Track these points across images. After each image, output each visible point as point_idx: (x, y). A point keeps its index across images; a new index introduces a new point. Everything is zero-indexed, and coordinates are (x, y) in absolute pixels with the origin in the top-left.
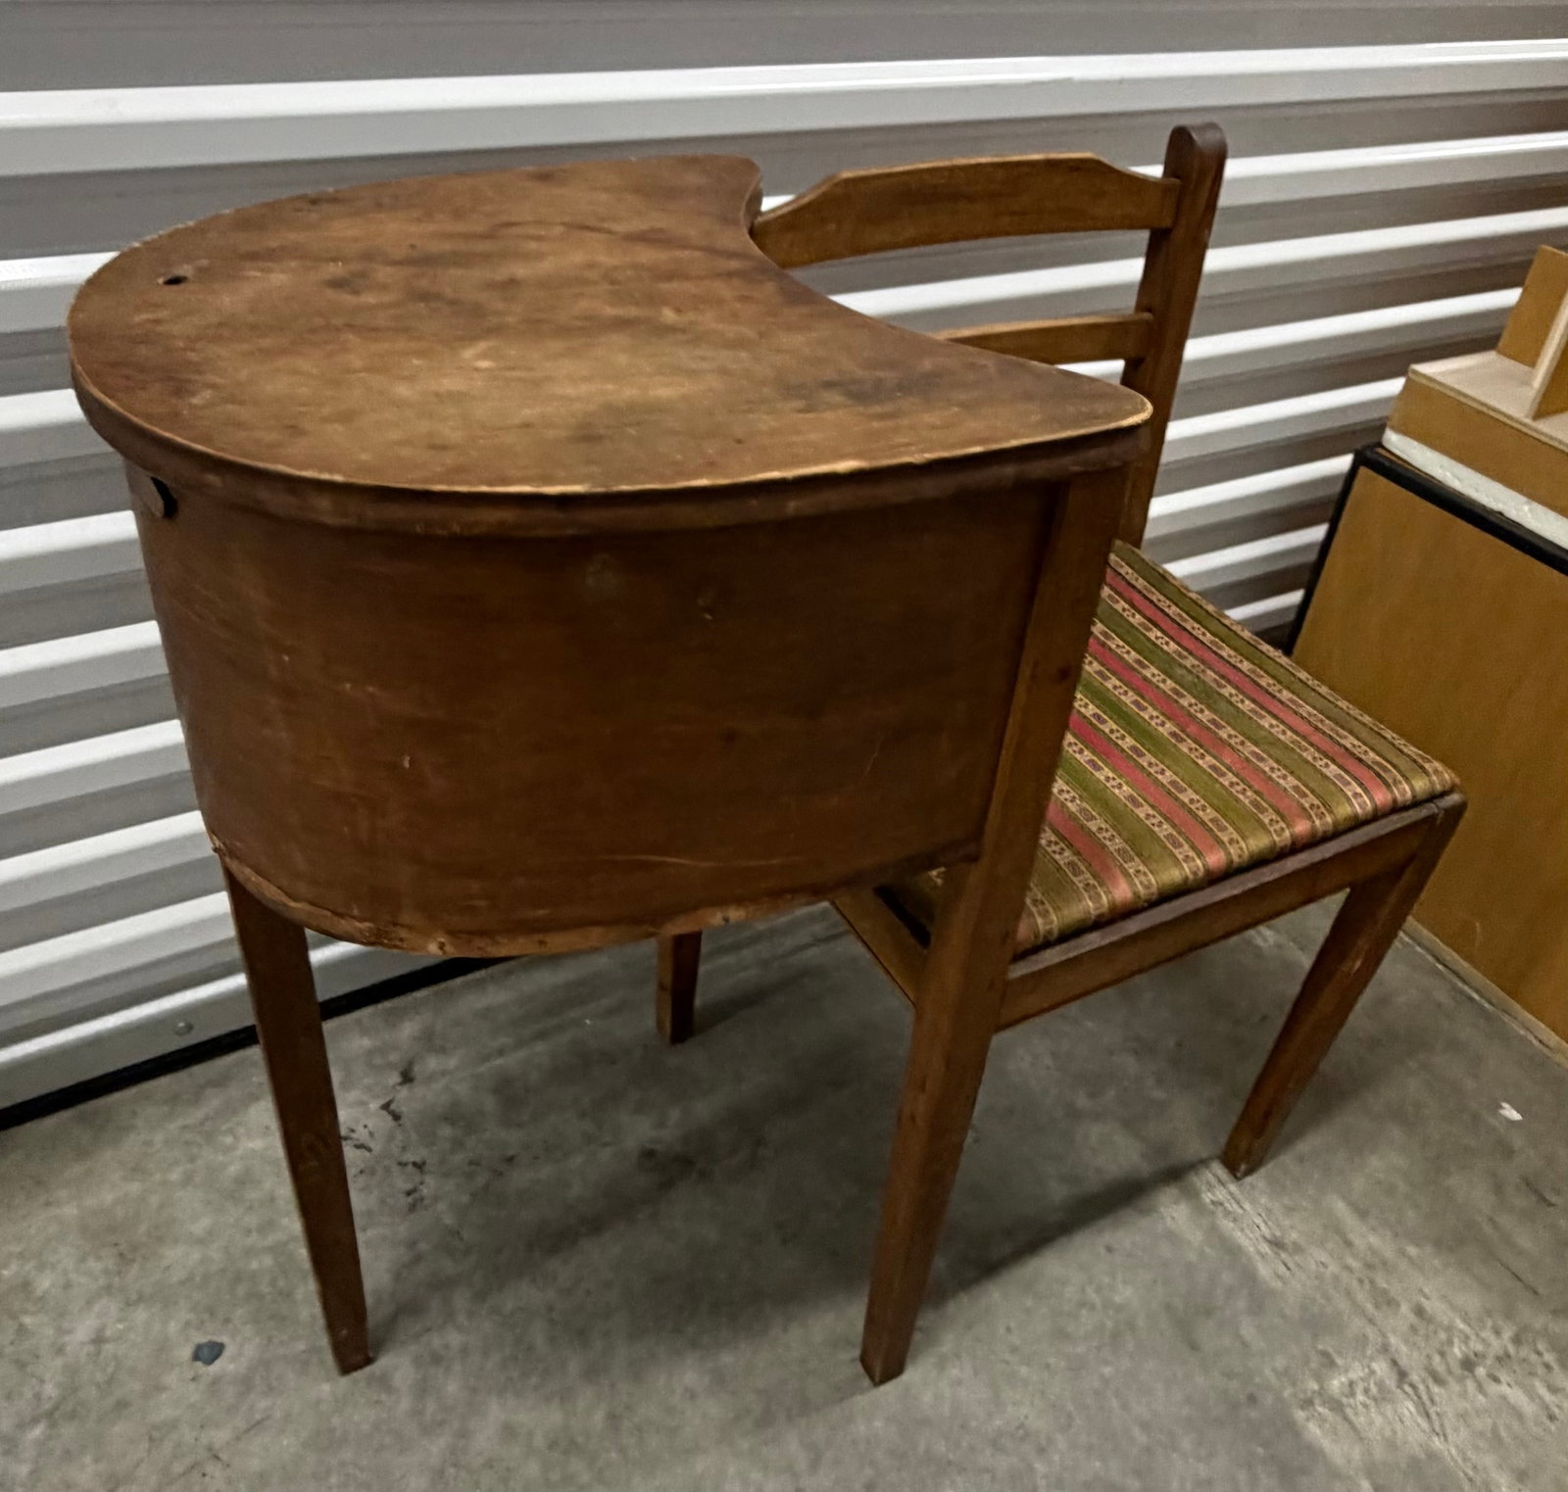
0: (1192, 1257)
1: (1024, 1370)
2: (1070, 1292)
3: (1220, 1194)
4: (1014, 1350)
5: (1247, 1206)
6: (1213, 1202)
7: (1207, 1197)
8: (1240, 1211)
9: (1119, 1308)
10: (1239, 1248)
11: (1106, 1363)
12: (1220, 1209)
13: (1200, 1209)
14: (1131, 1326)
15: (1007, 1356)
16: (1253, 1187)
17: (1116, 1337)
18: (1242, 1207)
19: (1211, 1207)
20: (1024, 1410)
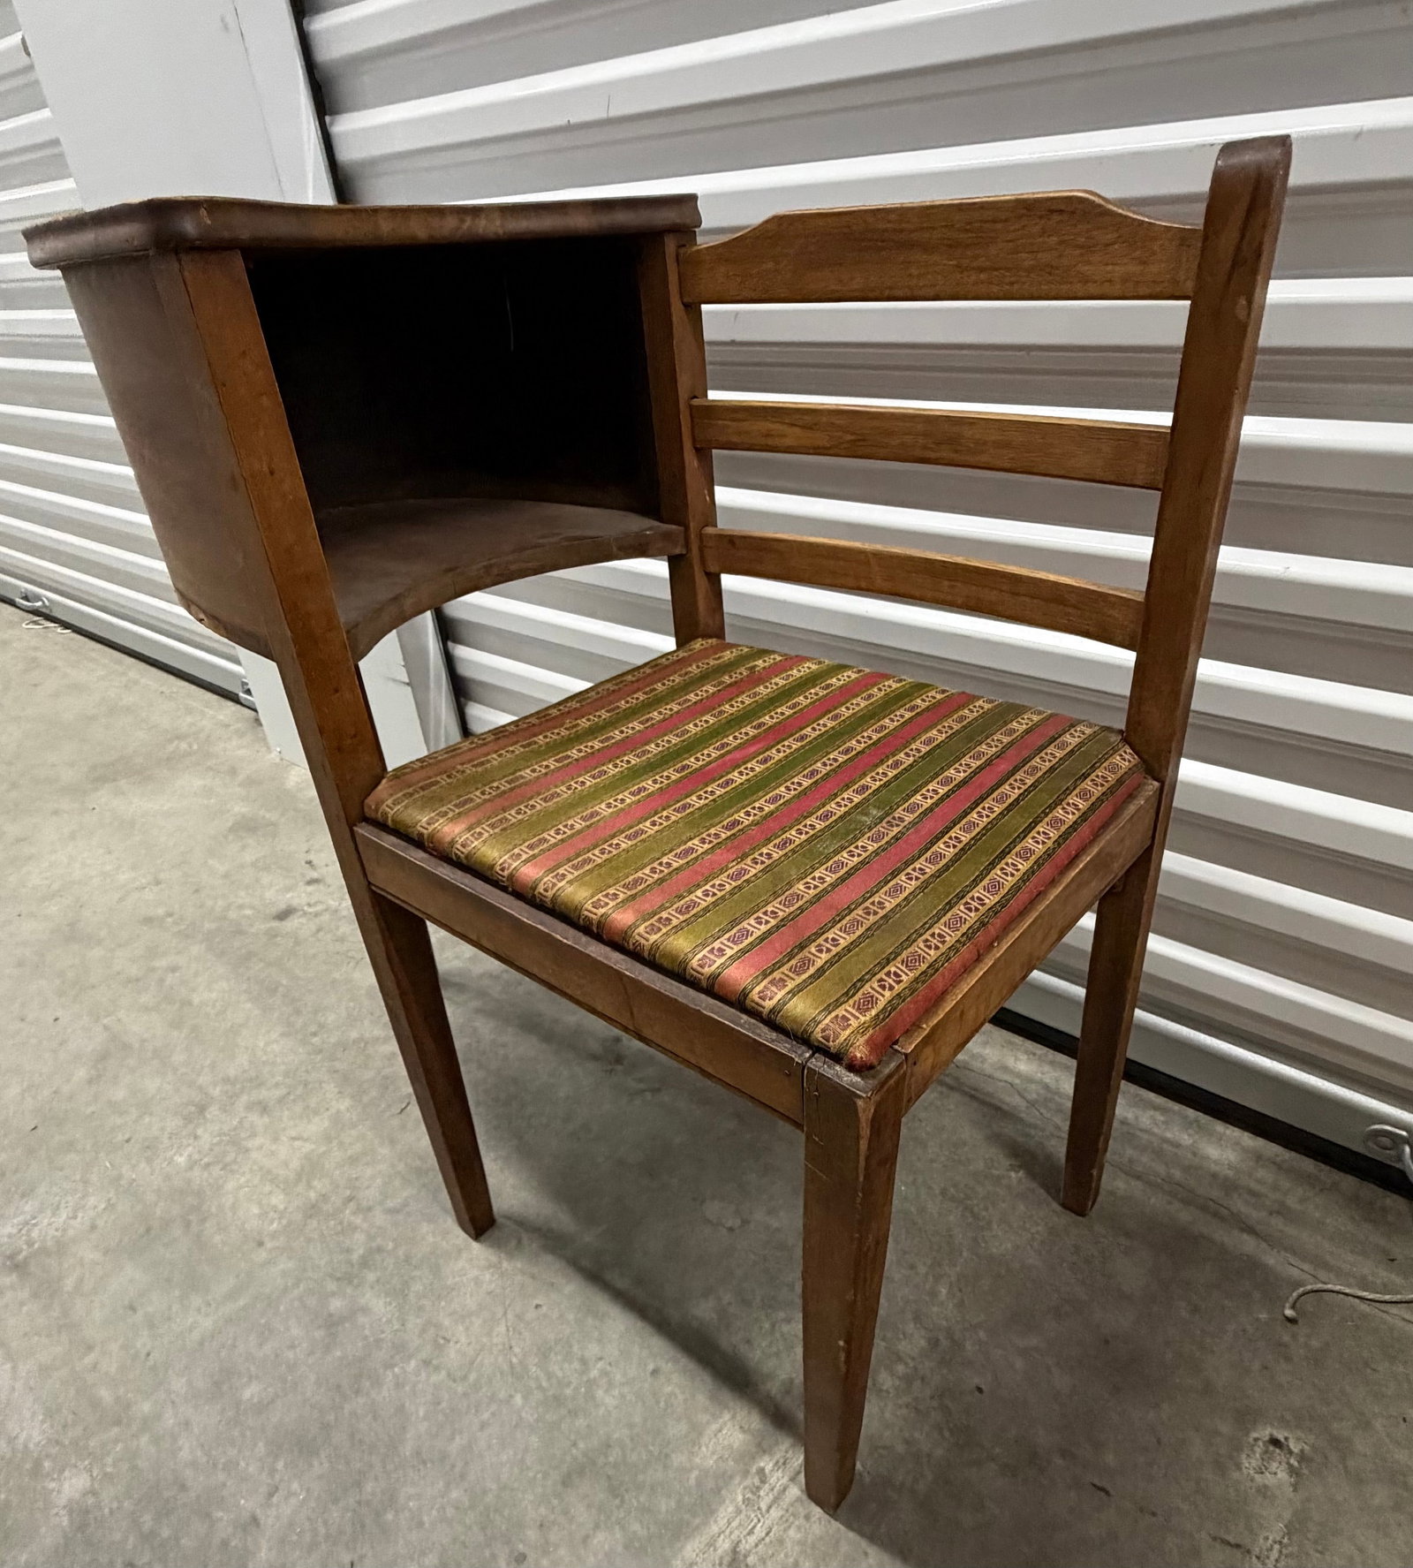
0: (678, 1459)
1: (502, 1329)
2: (593, 1349)
3: (778, 1478)
4: (519, 1317)
5: (775, 1513)
6: (761, 1471)
7: (767, 1464)
8: (764, 1506)
9: (590, 1396)
10: (711, 1512)
11: (525, 1398)
12: (757, 1481)
13: (746, 1458)
14: (573, 1413)
15: (510, 1316)
16: (807, 1517)
17: (558, 1400)
18: (770, 1507)
19: (754, 1470)
20: (463, 1340)
